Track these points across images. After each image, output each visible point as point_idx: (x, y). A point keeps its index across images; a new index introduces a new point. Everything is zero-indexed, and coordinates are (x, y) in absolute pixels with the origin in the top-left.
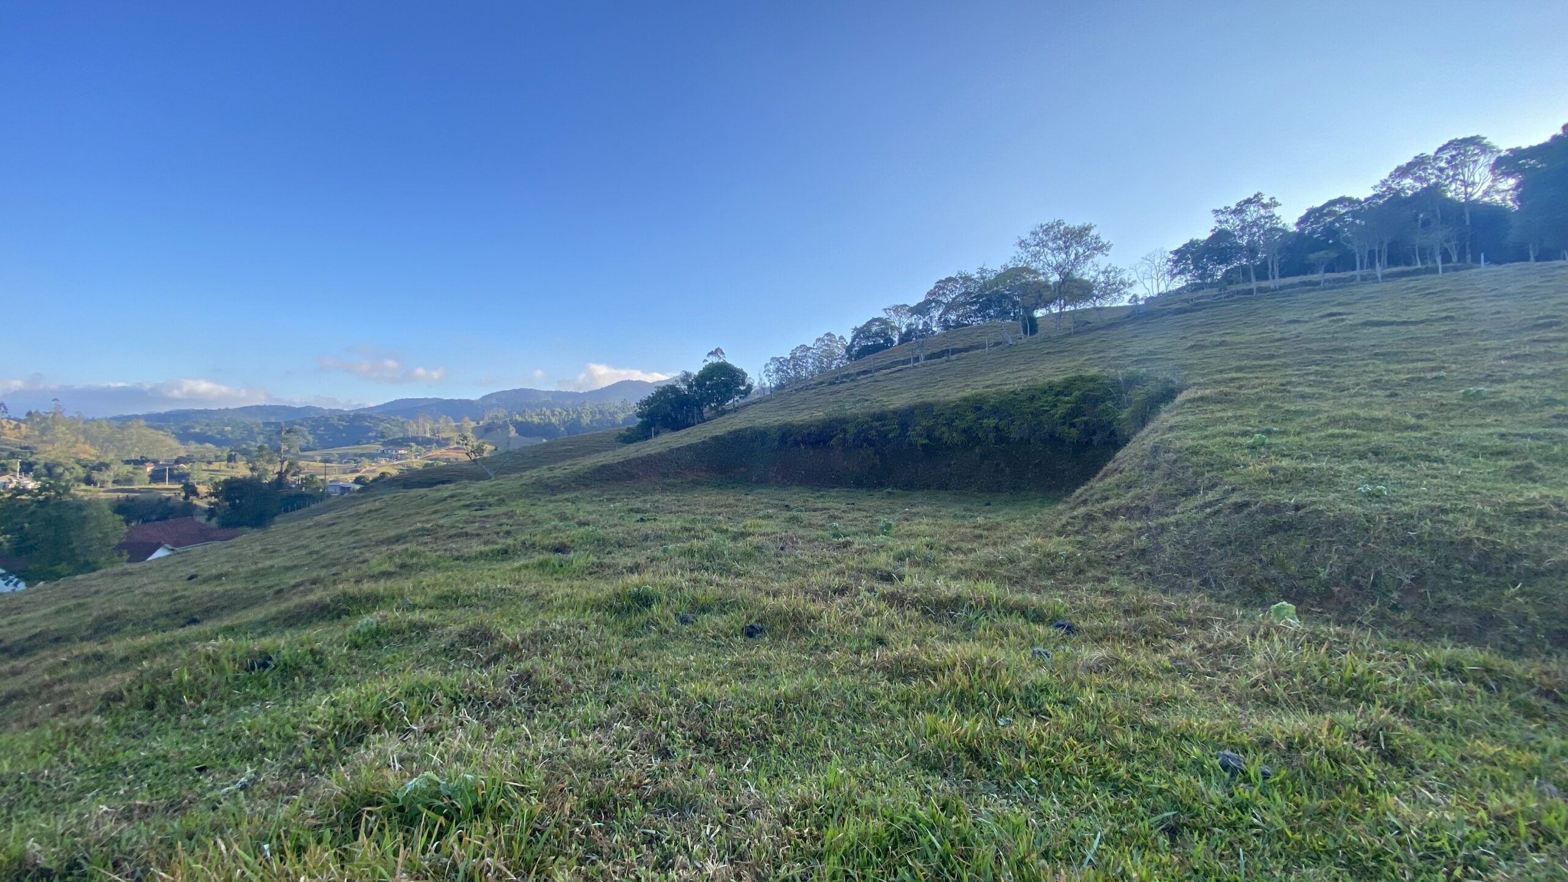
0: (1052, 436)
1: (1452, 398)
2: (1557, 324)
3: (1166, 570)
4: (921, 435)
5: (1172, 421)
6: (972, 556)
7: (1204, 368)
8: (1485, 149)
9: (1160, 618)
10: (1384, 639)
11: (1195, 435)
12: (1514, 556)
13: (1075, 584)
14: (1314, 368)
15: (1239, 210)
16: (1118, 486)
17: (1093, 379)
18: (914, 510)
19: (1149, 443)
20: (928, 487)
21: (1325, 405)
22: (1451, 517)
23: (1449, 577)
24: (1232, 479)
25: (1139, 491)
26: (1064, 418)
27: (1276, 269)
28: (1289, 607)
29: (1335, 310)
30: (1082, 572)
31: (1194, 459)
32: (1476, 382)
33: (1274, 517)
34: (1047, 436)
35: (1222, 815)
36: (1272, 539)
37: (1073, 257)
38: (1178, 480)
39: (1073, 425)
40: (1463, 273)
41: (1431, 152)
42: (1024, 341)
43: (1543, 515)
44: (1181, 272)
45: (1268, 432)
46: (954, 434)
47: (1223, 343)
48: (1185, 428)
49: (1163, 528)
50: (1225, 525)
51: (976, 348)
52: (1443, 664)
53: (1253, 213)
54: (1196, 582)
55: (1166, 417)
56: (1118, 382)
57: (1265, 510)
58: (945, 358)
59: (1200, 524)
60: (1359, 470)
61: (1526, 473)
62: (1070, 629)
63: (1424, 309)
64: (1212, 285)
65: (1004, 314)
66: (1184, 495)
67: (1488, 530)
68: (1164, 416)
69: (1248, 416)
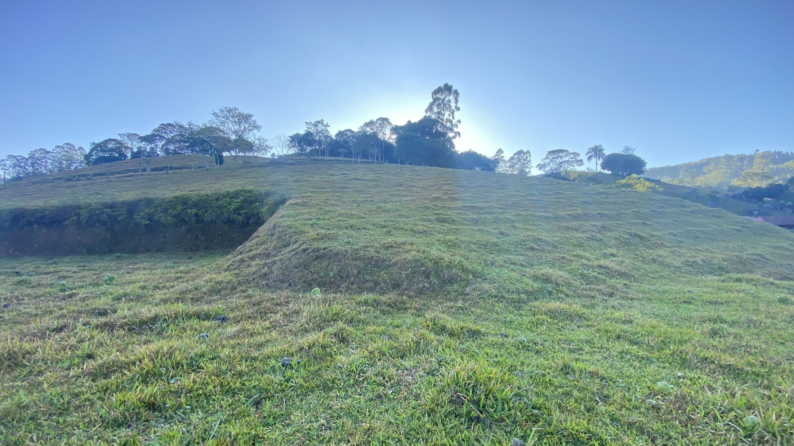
0: (228, 220)
1: (374, 207)
2: (402, 185)
3: (274, 281)
4: (143, 218)
5: (283, 213)
6: (171, 290)
7: (298, 191)
8: (389, 123)
9: (269, 304)
10: (348, 296)
11: (292, 220)
12: (384, 261)
13: (230, 296)
14: (337, 194)
15: (315, 125)
16: (257, 244)
17: (249, 191)
18: (136, 267)
19: (272, 224)
20: (149, 251)
21: (338, 209)
22: (368, 249)
23: (367, 270)
24: (303, 239)
25: (266, 246)
26: (235, 210)
27: (328, 153)
28: (317, 289)
29: (346, 172)
30: (235, 289)
31: (290, 230)
32: (381, 202)
33: (317, 253)
34: (226, 220)
35: (279, 387)
36: (315, 263)
37: (242, 128)
38: (283, 240)
39: (239, 214)
40: (382, 165)
41: (375, 120)
42: (216, 167)
43: (392, 247)
44: (293, 147)
45: (319, 219)
46: (169, 218)
47: (307, 180)
48: (289, 216)
49: (274, 262)
50: (299, 258)
51: (187, 168)
52: (363, 301)
53: (320, 128)
54: (286, 285)
55: (282, 211)
56: (262, 194)
57: (314, 251)
58: (165, 171)
59: (290, 259)
60: (345, 234)
61: (389, 233)
62: (224, 319)
63: (371, 176)
64: (304, 155)
65: (204, 151)
66: (285, 246)
67: (378, 253)
68: (281, 211)
69: (313, 212)
